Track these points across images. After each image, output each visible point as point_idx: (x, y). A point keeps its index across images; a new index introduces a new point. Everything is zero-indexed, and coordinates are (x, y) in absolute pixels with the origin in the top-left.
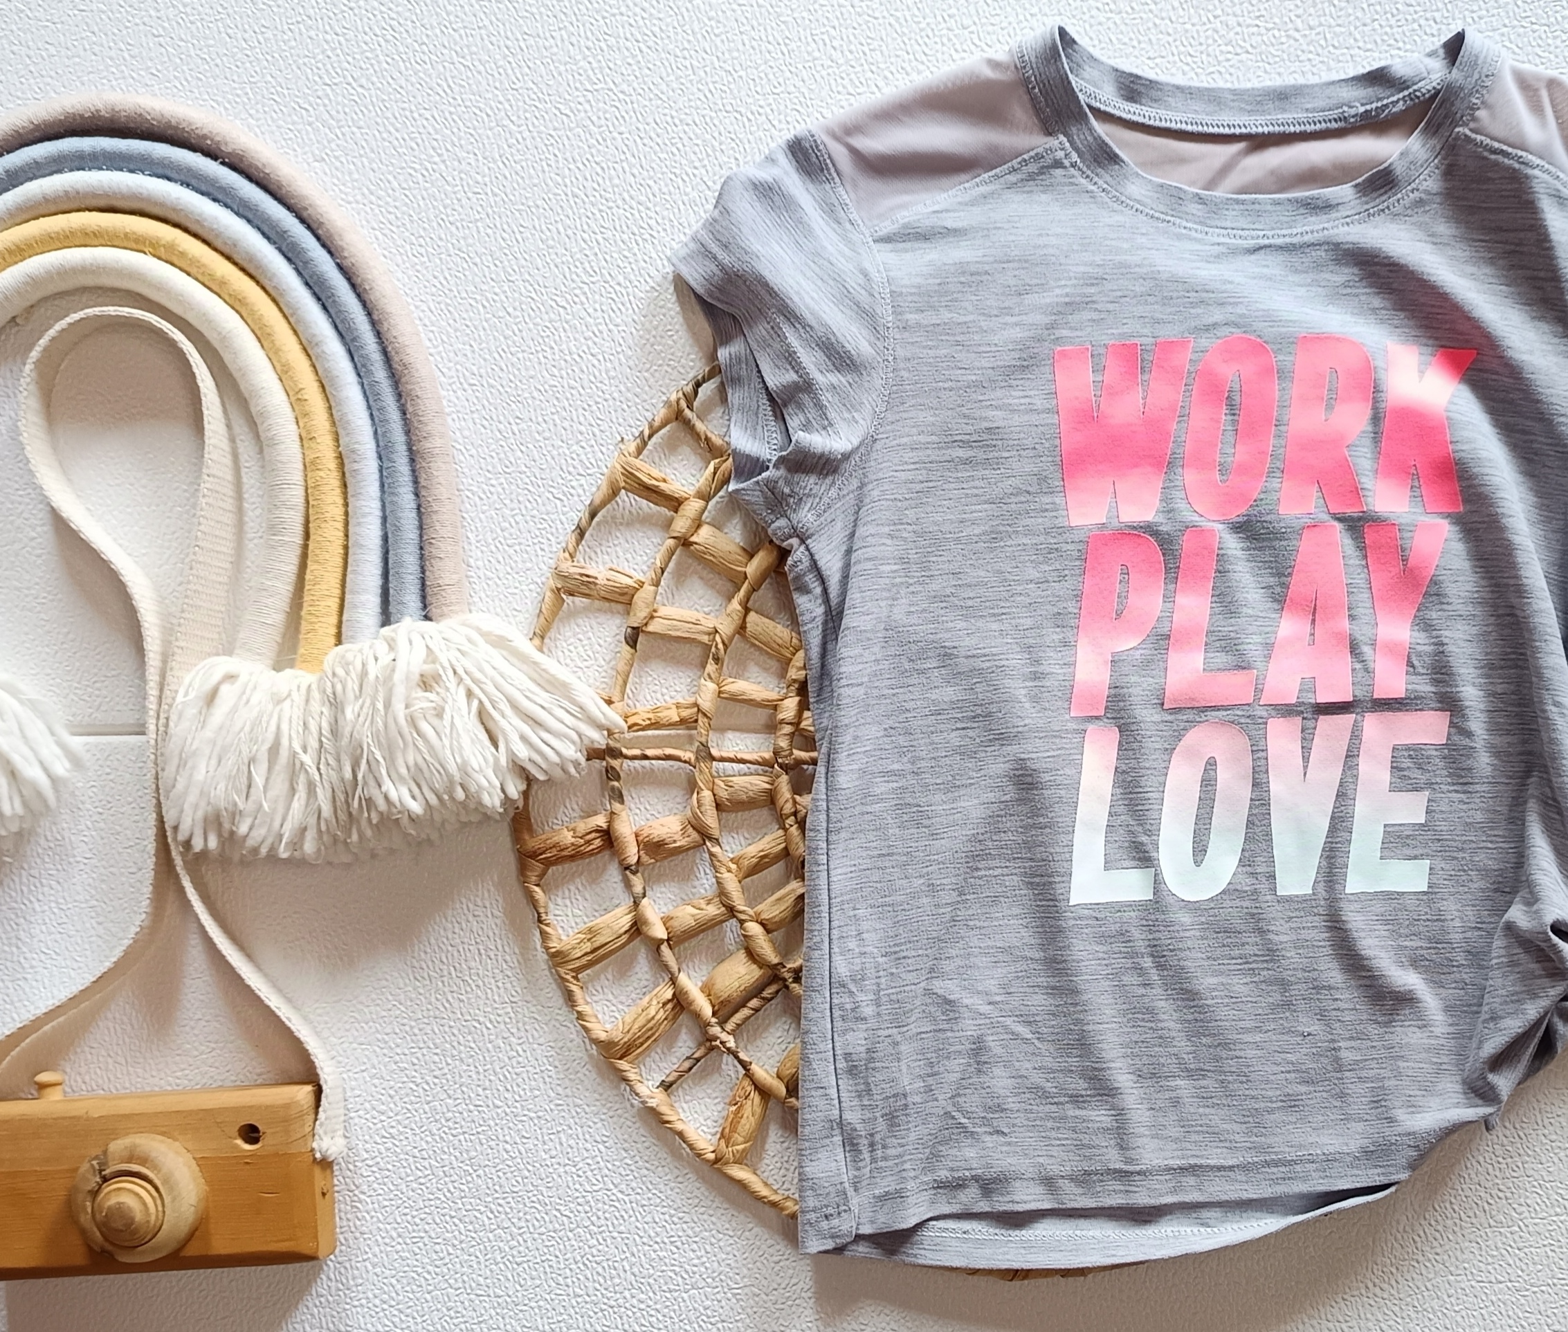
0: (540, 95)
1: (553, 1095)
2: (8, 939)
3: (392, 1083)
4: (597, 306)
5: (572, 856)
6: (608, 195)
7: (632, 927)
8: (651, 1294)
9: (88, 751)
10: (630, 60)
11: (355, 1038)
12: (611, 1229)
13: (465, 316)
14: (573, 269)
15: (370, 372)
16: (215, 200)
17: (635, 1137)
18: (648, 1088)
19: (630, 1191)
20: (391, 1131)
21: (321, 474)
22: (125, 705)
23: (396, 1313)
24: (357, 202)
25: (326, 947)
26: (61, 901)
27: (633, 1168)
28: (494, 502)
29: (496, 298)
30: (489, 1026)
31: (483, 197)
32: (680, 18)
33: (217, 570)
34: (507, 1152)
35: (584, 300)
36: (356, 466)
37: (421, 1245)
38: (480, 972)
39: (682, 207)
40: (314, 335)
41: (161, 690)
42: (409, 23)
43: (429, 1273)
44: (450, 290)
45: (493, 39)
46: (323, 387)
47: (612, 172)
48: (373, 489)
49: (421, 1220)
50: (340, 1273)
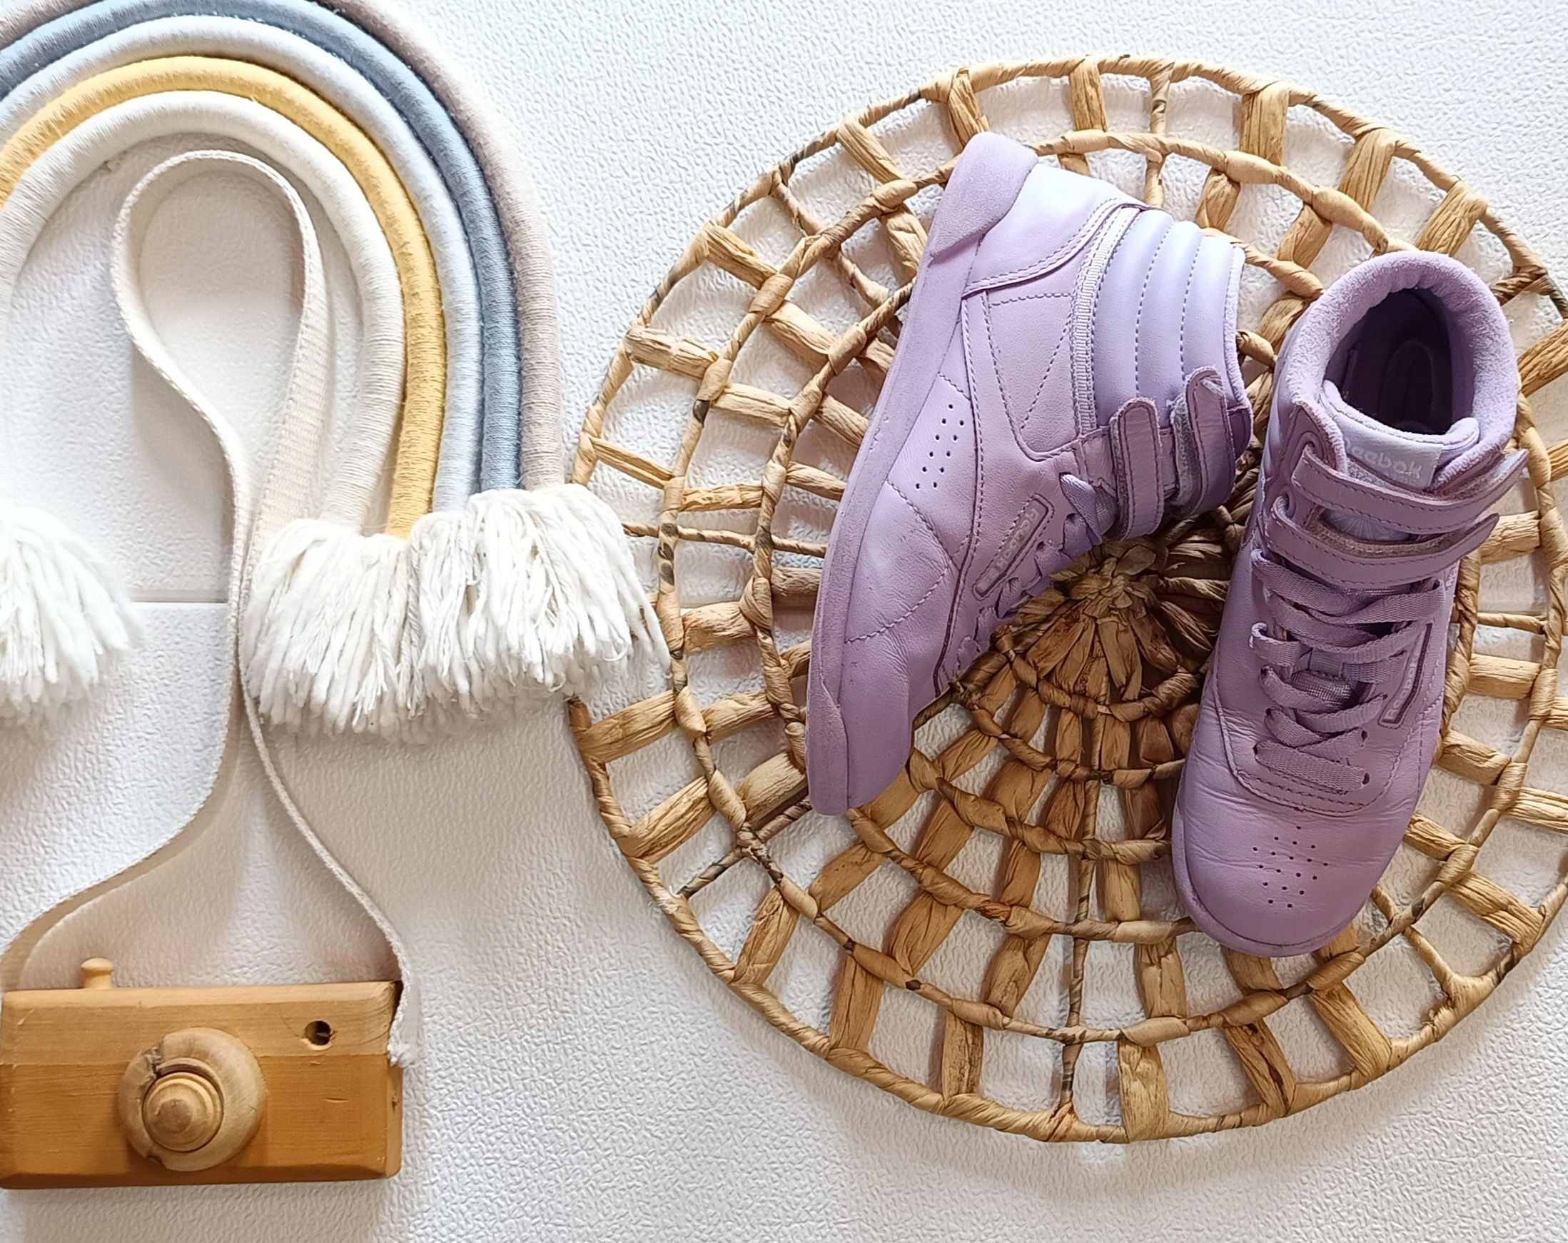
1: (647, 1001)
2: (58, 819)
4: (720, 168)
6: (734, 57)
9: (151, 618)
11: (433, 934)
12: (706, 1151)
13: (581, 174)
14: (696, 130)
15: (481, 228)
16: (327, 50)
19: (727, 1111)
20: (469, 1038)
21: (423, 331)
22: (200, 570)
24: (472, 56)
26: (119, 779)
27: (731, 1084)
30: (580, 923)
31: (604, 54)
33: (309, 427)
34: (595, 1064)
35: (707, 161)
36: (459, 326)
39: (811, 70)
40: (423, 190)
41: (247, 550)
43: (503, 1198)
46: (428, 242)
47: (739, 33)
48: (473, 350)
49: (498, 1138)
50: (404, 1197)
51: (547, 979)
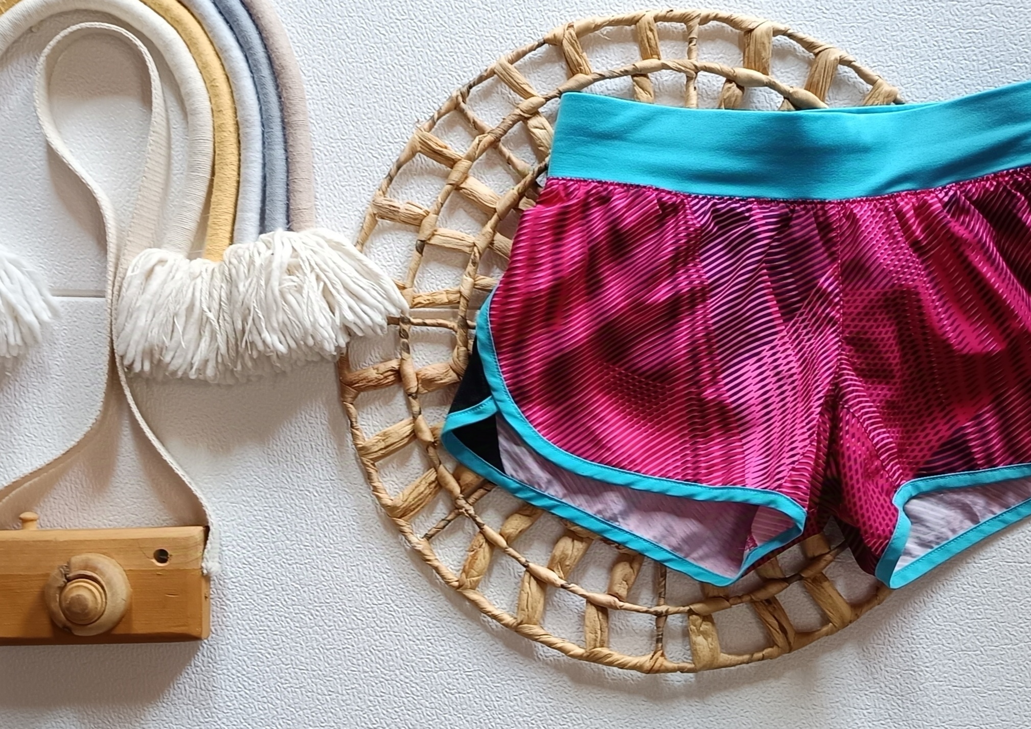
1: (355, 540)
2: (4, 426)
3: (251, 529)
4: (405, 35)
5: (375, 386)
7: (411, 433)
8: (413, 673)
9: (63, 306)
11: (228, 498)
12: (389, 629)
13: (320, 37)
14: (391, 10)
15: (259, 70)
17: (407, 570)
18: (417, 539)
19: (402, 605)
20: (249, 560)
21: (225, 134)
22: (89, 277)
23: (246, 679)
25: (212, 439)
26: (40, 402)
27: (405, 590)
28: (334, 158)
29: (340, 27)
30: (316, 494)
33: (154, 193)
34: (323, 576)
35: (397, 31)
36: (248, 130)
37: (265, 635)
38: (312, 460)
40: (224, 45)
41: (116, 268)
43: (269, 654)
44: (311, 21)
46: (228, 78)
48: (258, 145)
49: (266, 619)
50: (211, 652)
51: (296, 526)
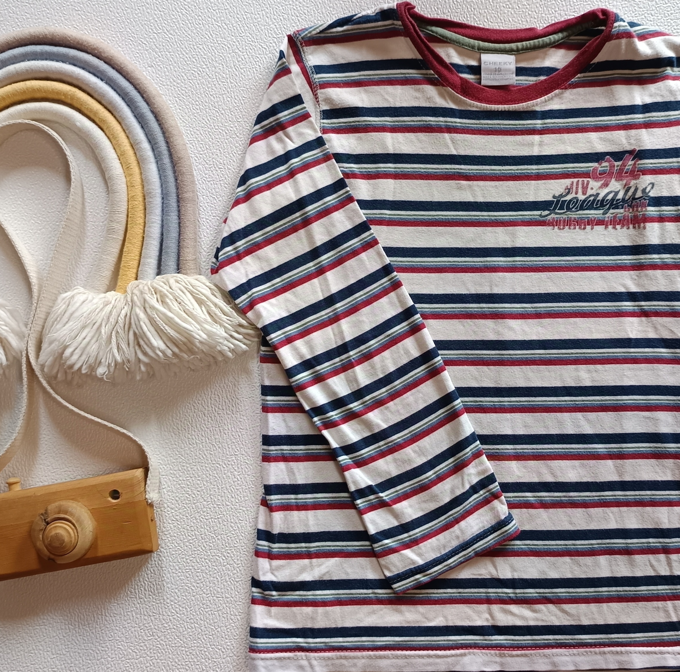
0: (253, 39)
10: (293, 25)
23: (177, 606)
32: (316, 6)
37: (190, 573)
38: (221, 440)
42: (193, 7)
45: (231, 14)
